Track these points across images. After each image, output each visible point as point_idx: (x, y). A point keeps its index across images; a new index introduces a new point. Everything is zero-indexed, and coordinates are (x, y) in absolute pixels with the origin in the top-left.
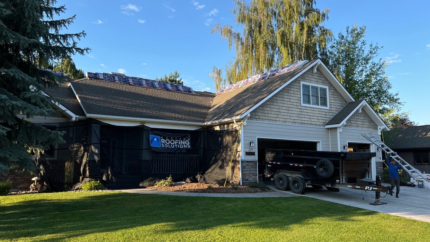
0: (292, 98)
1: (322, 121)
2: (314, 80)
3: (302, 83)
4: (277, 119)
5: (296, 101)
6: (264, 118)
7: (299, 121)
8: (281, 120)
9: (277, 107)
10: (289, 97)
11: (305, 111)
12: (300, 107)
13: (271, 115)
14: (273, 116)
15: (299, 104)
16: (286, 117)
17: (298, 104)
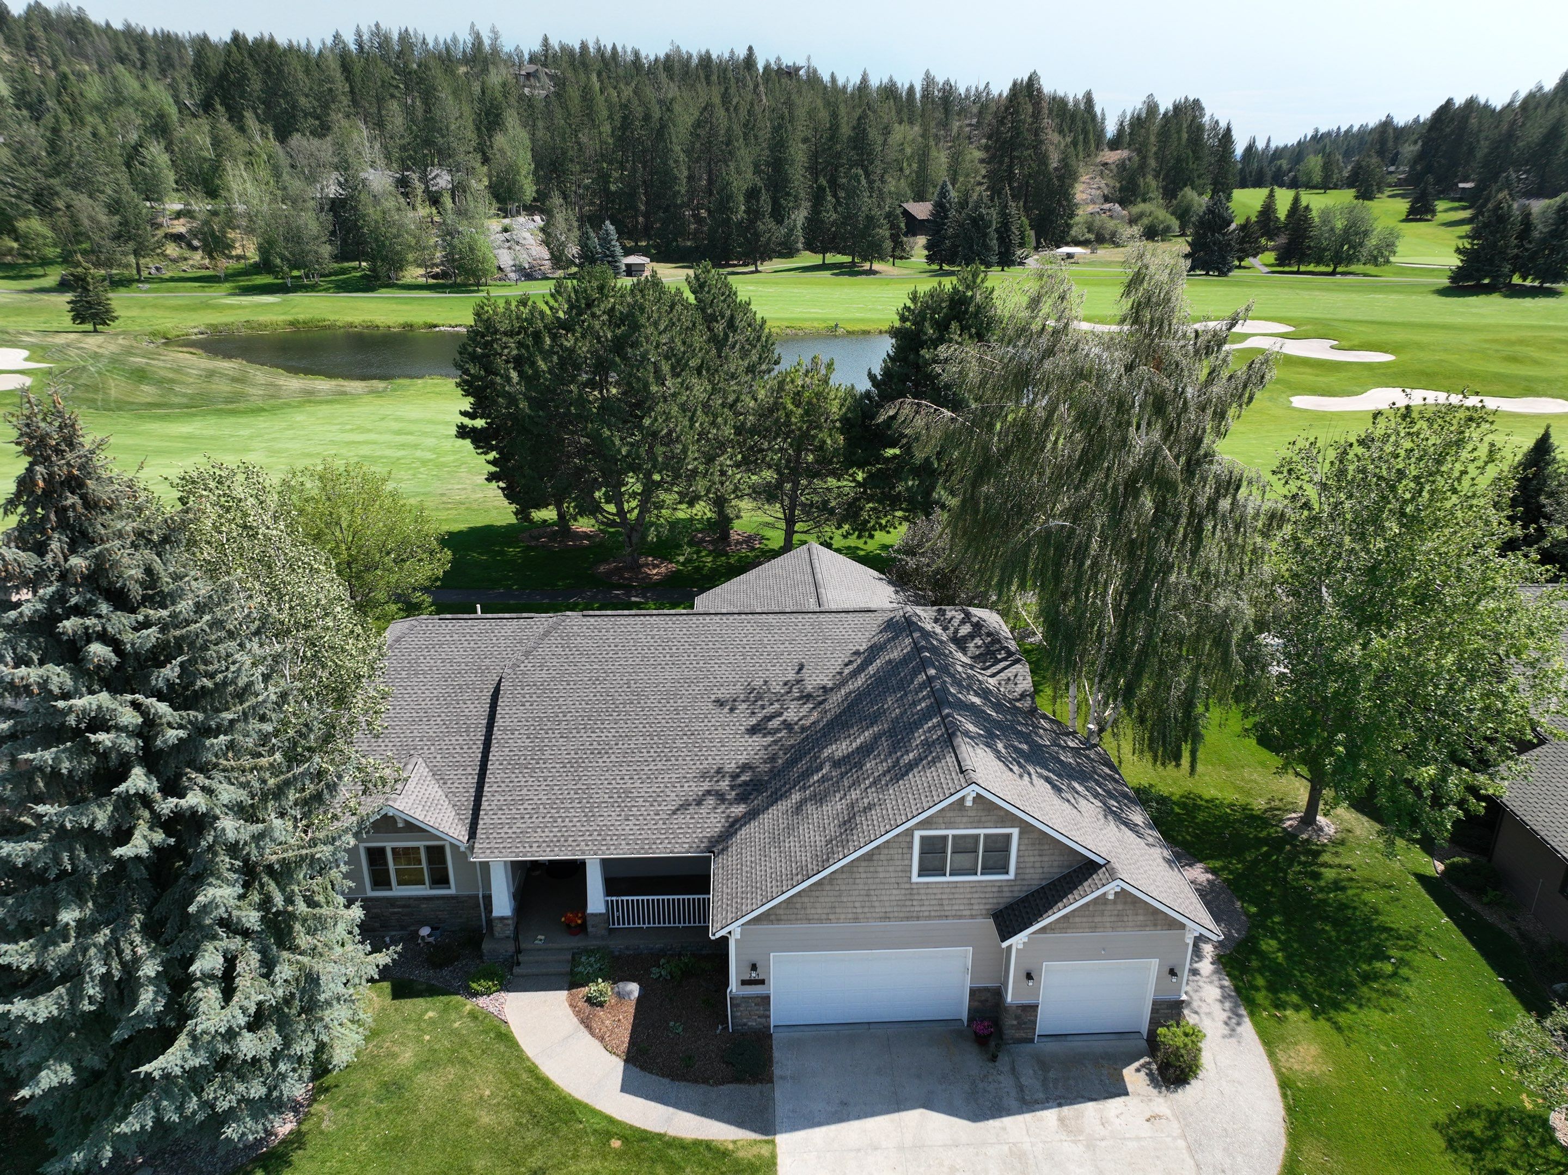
0: (880, 869)
1: (982, 907)
2: (965, 819)
3: (917, 834)
4: (831, 917)
5: (892, 875)
6: (793, 917)
7: (901, 915)
8: (843, 916)
9: (831, 893)
10: (872, 869)
11: (922, 891)
12: (907, 886)
13: (813, 911)
14: (819, 911)
15: (905, 880)
16: (859, 910)
17: (900, 880)
